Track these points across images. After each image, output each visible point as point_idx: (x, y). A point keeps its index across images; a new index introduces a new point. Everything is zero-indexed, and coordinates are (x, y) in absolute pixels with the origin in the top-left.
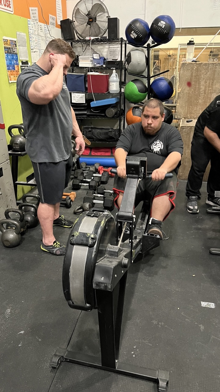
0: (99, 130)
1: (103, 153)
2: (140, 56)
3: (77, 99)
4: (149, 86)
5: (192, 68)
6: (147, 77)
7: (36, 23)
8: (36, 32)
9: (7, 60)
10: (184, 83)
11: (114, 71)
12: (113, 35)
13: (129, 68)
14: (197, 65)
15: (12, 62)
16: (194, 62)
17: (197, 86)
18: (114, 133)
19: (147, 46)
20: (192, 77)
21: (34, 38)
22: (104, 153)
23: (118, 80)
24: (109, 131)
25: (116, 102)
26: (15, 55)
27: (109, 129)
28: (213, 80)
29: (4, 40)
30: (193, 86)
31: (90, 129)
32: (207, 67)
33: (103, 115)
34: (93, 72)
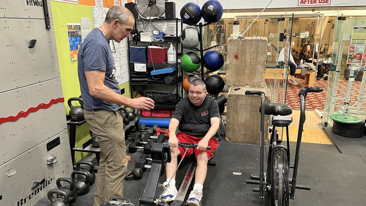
0: (158, 95)
1: (162, 115)
2: (193, 33)
3: (139, 68)
4: (202, 58)
5: (238, 44)
6: (200, 50)
7: (100, 8)
8: (100, 16)
9: (70, 42)
10: (231, 56)
11: (171, 45)
12: (169, 16)
13: (183, 43)
14: (242, 41)
15: (75, 43)
16: (240, 39)
17: (243, 59)
18: (172, 97)
19: (199, 24)
20: (239, 51)
21: (99, 21)
22: (164, 114)
23: (175, 52)
24: (168, 96)
25: (173, 71)
26: (79, 37)
27: (168, 94)
28: (257, 53)
29: (68, 26)
30: (240, 58)
32: (251, 43)
33: (163, 82)
34: (152, 45)
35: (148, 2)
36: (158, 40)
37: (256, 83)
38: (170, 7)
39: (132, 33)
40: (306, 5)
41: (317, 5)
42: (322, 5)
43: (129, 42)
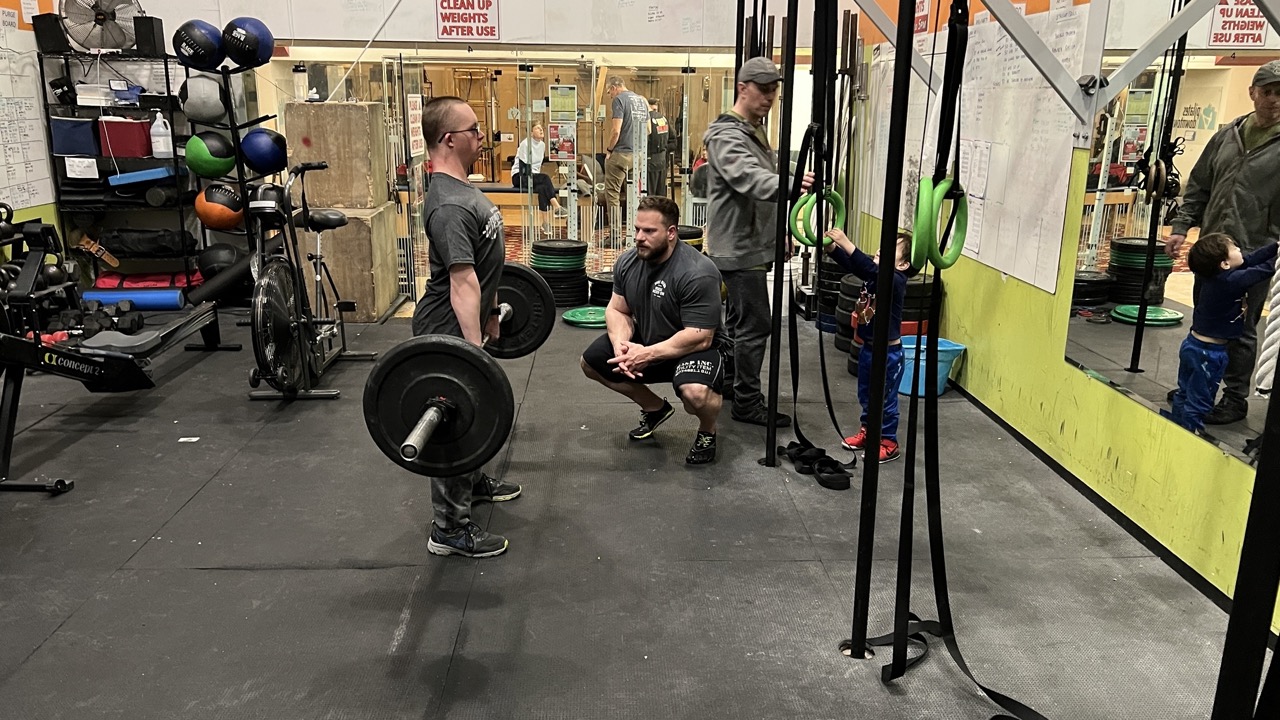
0: (136, 235)
1: (152, 284)
2: (208, 89)
3: (79, 169)
4: (237, 144)
5: (308, 114)
6: (230, 126)
10: (296, 139)
11: (159, 115)
12: (147, 47)
17: (322, 146)
19: (222, 69)
20: (310, 129)
22: (154, 282)
23: (170, 131)
24: (159, 236)
25: (167, 176)
27: (159, 231)
30: (314, 145)
33: (142, 201)
34: (109, 115)
35: (93, 13)
36: (123, 102)
37: (357, 197)
38: (148, 28)
39: (54, 85)
40: (454, 37)
41: (475, 38)
42: (484, 39)
43: (46, 106)
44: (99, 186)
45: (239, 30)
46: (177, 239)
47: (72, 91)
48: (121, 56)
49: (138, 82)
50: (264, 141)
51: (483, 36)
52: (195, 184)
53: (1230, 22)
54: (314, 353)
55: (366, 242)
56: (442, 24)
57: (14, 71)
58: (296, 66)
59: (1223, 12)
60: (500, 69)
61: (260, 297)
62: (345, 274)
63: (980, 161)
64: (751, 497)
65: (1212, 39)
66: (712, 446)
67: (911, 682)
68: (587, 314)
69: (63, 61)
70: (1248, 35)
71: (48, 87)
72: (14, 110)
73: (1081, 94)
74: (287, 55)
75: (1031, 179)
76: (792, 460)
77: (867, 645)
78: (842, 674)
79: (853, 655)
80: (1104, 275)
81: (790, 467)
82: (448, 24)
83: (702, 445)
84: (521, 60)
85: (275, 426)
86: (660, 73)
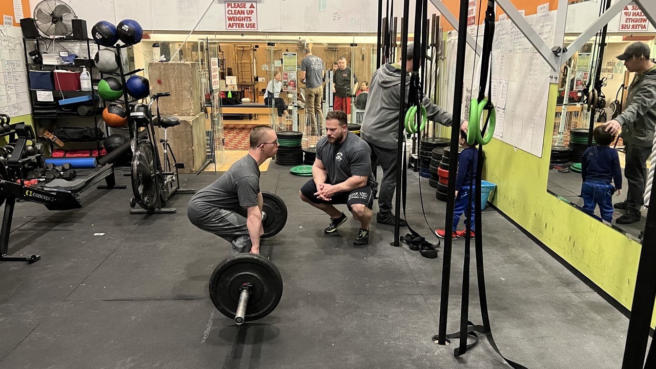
0: (72, 130)
2: (109, 56)
3: (43, 97)
4: (124, 84)
5: (160, 68)
6: (120, 75)
10: (153, 81)
11: (84, 69)
12: (78, 35)
14: (163, 65)
16: (161, 63)
17: (168, 85)
18: (89, 131)
19: (117, 46)
20: (161, 76)
22: (82, 154)
23: (90, 77)
24: (84, 131)
25: (89, 100)
27: (84, 128)
28: (181, 78)
30: (163, 84)
31: (62, 129)
32: (173, 67)
33: (76, 113)
34: (59, 69)
35: (51, 18)
36: (66, 63)
37: (185, 110)
38: (79, 25)
39: (31, 54)
40: (234, 29)
41: (245, 29)
42: (250, 29)
43: (27, 65)
44: (54, 105)
45: (125, 26)
46: (93, 132)
47: (40, 57)
48: (66, 39)
49: (73, 52)
50: (138, 82)
51: (249, 28)
52: (103, 104)
53: (630, 19)
54: (163, 190)
55: (189, 133)
56: (228, 22)
57: (11, 47)
58: (154, 44)
59: (626, 14)
60: (258, 44)
61: (136, 161)
62: (179, 149)
63: (503, 90)
64: (387, 262)
65: (621, 27)
66: (367, 236)
67: (469, 357)
68: (302, 169)
69: (36, 42)
70: (639, 25)
71: (28, 55)
72: (11, 67)
73: (553, 55)
74: (150, 38)
75: (529, 99)
76: (408, 243)
77: (447, 338)
78: (434, 353)
79: (440, 343)
80: (567, 148)
81: (406, 246)
82: (231, 22)
83: (362, 235)
84: (268, 40)
85: (142, 227)
86: (339, 46)
